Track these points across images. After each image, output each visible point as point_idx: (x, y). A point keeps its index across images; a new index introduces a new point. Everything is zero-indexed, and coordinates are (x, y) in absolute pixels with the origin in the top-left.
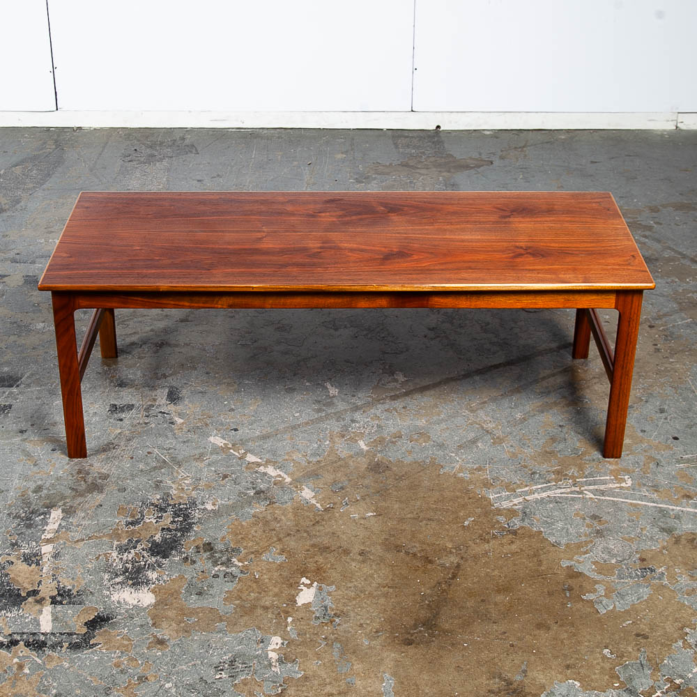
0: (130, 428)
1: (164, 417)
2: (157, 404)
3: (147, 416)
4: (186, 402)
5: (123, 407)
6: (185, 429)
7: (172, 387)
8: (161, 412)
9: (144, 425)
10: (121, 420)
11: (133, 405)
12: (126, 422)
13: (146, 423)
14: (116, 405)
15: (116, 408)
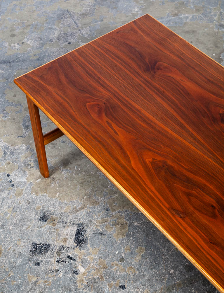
0: (44, 275)
1: (71, 264)
2: (67, 245)
3: (58, 261)
4: (89, 246)
5: (42, 247)
6: (85, 283)
7: (79, 225)
8: (69, 257)
9: (55, 273)
10: (38, 264)
11: (49, 245)
12: (42, 267)
13: (57, 271)
14: (36, 244)
15: (36, 248)
